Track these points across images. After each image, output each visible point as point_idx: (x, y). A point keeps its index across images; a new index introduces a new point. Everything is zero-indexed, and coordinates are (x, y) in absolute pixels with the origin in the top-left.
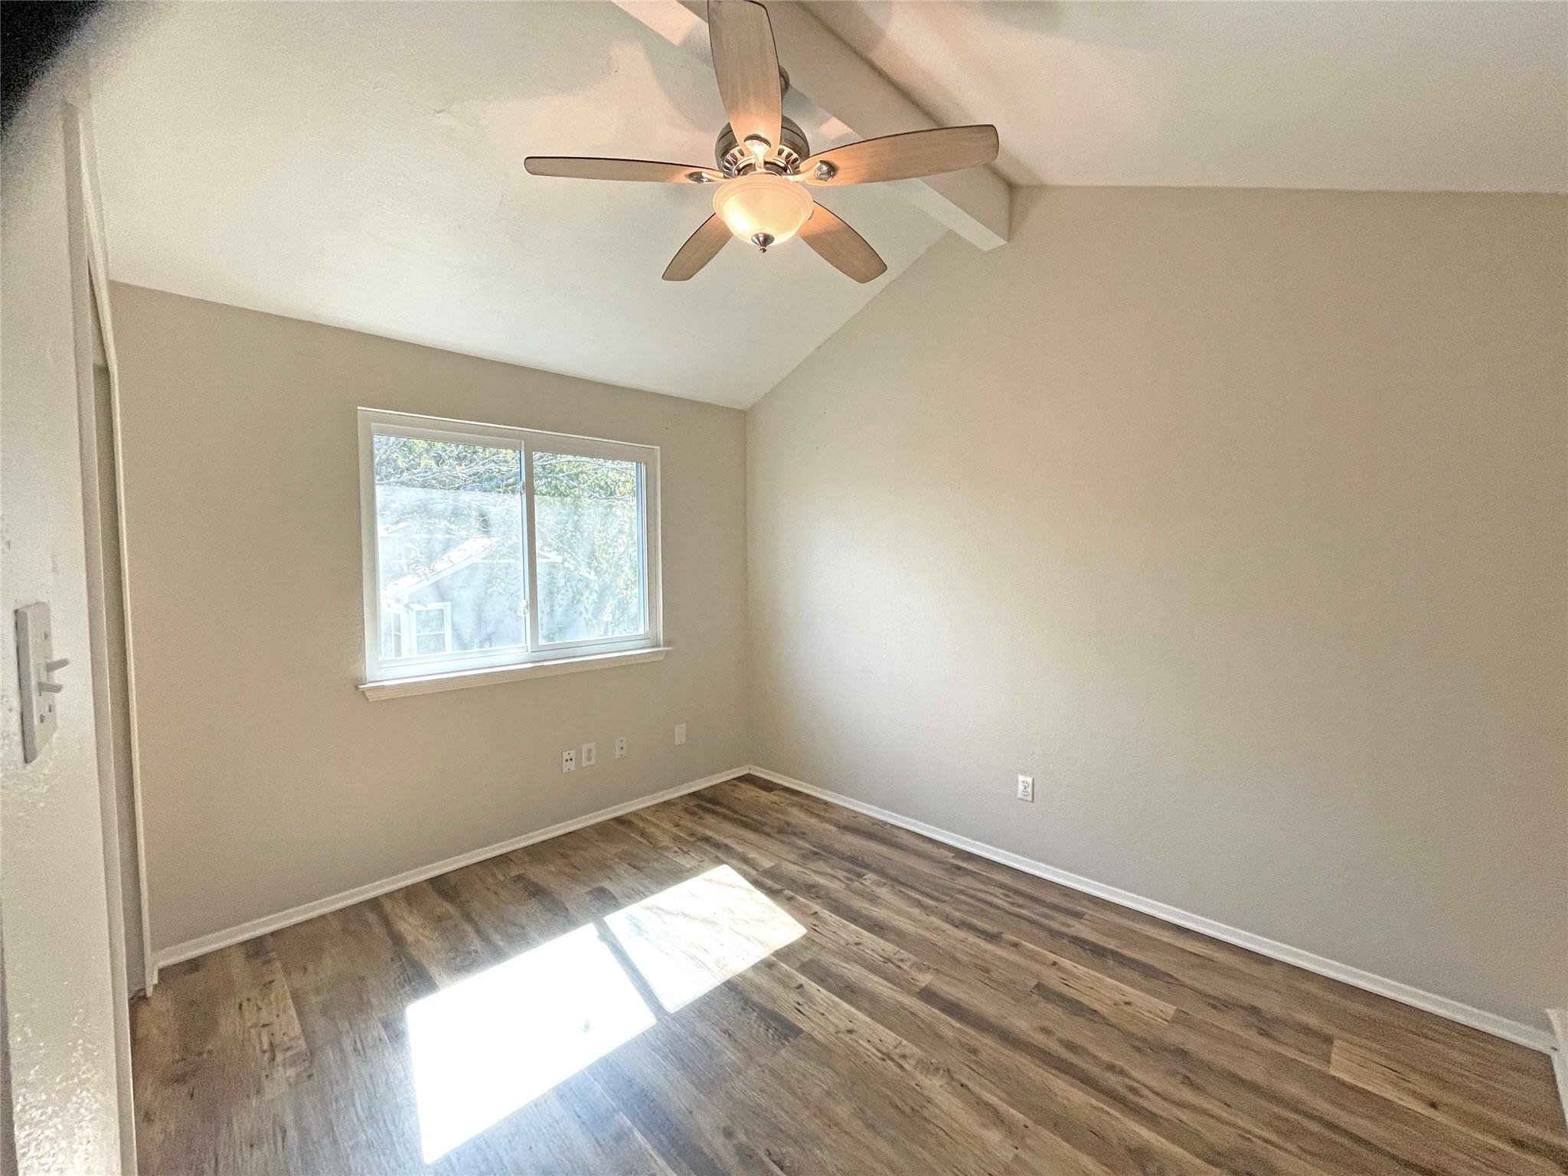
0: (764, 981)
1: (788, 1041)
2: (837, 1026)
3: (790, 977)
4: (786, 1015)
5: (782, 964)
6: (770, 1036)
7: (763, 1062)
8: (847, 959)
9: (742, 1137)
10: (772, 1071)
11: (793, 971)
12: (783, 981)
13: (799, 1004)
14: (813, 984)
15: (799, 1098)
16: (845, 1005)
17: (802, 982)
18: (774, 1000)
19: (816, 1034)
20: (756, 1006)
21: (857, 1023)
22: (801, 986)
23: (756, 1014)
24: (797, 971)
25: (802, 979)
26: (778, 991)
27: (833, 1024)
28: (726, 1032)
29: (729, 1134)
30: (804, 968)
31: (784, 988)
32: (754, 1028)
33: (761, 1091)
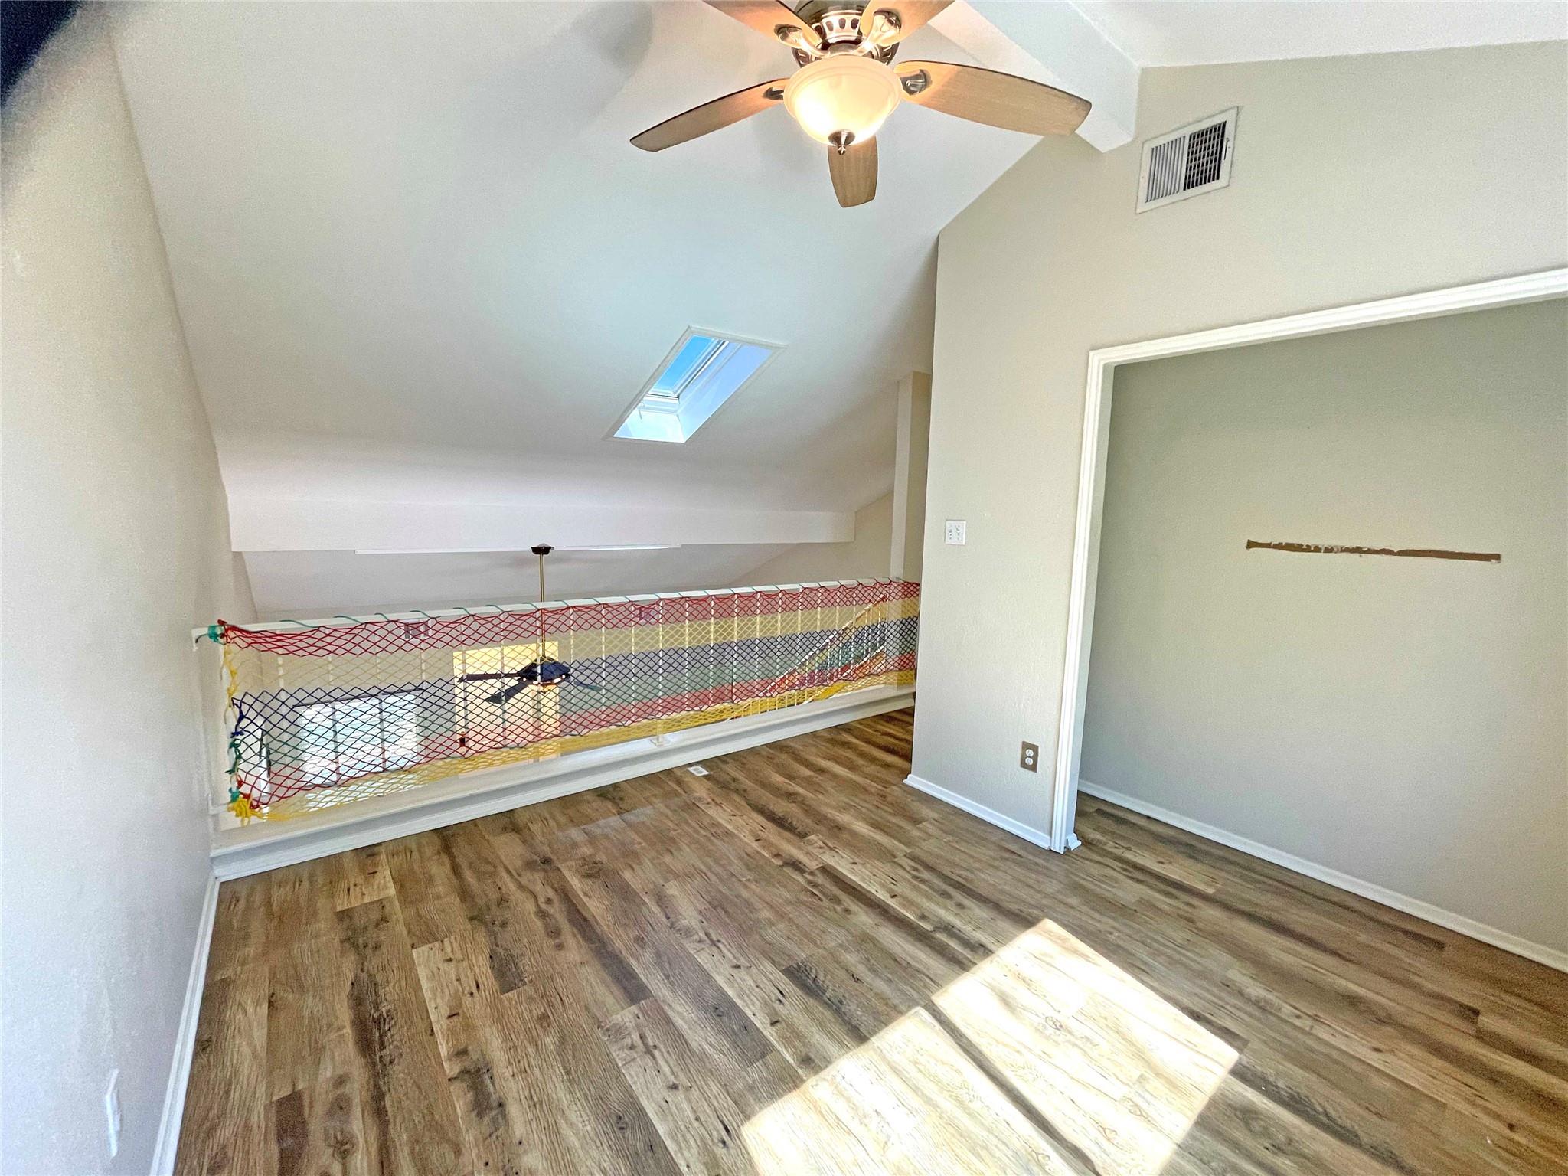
0: (818, 1038)
1: (798, 964)
2: (747, 973)
3: (785, 1040)
4: (796, 989)
5: (791, 1061)
6: (814, 971)
7: (822, 951)
8: (703, 1057)
9: (839, 908)
10: (815, 943)
11: (779, 1048)
12: (793, 1036)
13: (780, 1001)
14: (758, 1024)
15: (795, 924)
16: (730, 992)
17: (770, 1028)
18: (807, 1010)
19: (770, 967)
20: (828, 1004)
21: (726, 973)
22: (774, 1023)
23: (827, 995)
24: (773, 1046)
25: (770, 1034)
26: (800, 1021)
27: (751, 976)
28: (857, 980)
29: (847, 911)
30: (764, 1049)
31: (792, 1024)
32: (830, 981)
33: (824, 932)
